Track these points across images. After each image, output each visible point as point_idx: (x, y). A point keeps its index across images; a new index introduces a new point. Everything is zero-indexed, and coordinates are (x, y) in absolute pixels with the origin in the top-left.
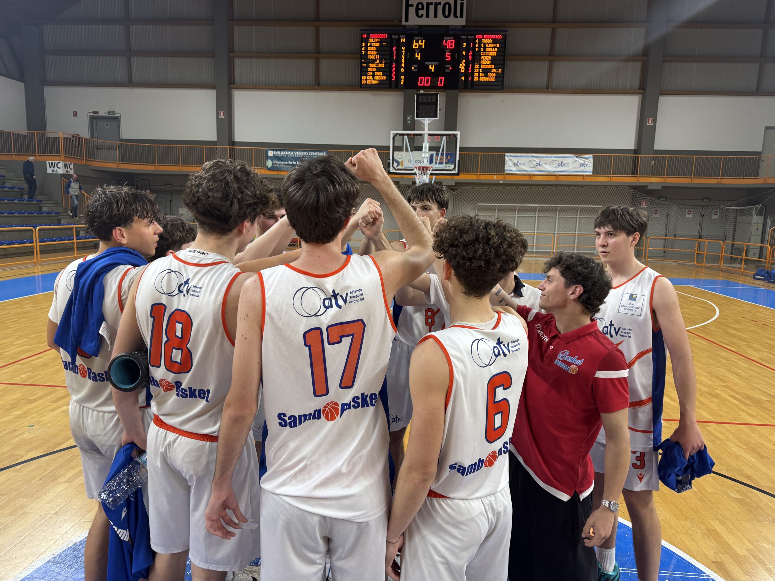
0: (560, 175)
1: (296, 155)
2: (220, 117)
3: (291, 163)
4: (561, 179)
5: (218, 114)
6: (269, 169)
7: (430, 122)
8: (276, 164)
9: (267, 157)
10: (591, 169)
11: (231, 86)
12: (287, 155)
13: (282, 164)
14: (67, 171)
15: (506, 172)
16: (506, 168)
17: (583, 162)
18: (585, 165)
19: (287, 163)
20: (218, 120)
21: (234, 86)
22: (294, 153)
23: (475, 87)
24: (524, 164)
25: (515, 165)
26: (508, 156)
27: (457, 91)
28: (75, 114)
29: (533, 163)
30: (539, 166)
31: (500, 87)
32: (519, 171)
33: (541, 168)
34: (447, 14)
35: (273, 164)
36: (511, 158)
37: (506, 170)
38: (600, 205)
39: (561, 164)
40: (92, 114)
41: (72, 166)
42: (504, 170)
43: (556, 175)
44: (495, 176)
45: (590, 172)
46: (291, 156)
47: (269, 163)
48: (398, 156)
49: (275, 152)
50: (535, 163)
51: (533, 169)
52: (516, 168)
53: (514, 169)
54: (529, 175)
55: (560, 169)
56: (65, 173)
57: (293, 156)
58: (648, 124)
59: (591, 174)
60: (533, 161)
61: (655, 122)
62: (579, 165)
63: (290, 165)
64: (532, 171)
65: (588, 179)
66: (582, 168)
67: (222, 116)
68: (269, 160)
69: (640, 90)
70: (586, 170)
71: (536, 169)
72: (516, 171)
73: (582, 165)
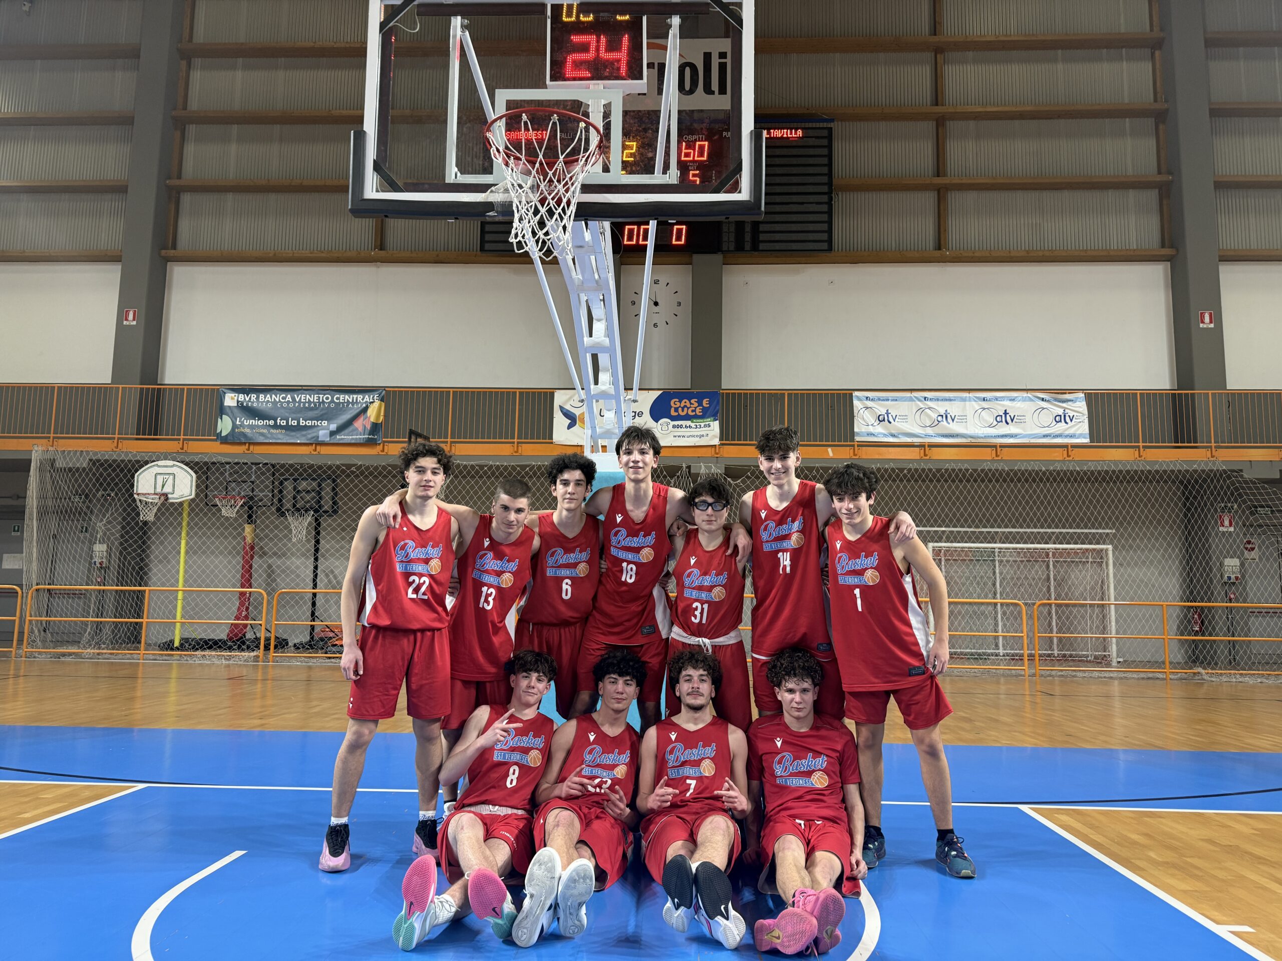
0: (1003, 446)
1: (300, 401)
2: (125, 323)
3: (284, 423)
4: (1006, 454)
5: (122, 315)
6: (225, 440)
8: (242, 425)
9: (221, 410)
10: (1084, 428)
11: (163, 252)
12: (275, 403)
13: (258, 426)
15: (857, 439)
16: (856, 430)
19: (272, 423)
20: (121, 329)
21: (171, 253)
22: (294, 399)
24: (905, 418)
25: (880, 420)
26: (859, 399)
27: (719, 257)
29: (929, 417)
31: (825, 246)
32: (893, 436)
33: (955, 427)
34: (687, 87)
35: (234, 426)
36: (869, 404)
37: (858, 434)
42: (853, 434)
43: (993, 446)
44: (830, 450)
45: (1081, 436)
46: (285, 405)
47: (225, 425)
48: (572, 402)
49: (241, 397)
50: (934, 416)
51: (929, 431)
52: (885, 428)
53: (879, 429)
54: (921, 446)
55: (1004, 429)
57: (291, 405)
58: (1201, 325)
59: (1087, 440)
61: (1217, 318)
62: (1052, 418)
63: (281, 427)
64: (927, 436)
65: (1077, 455)
66: (1061, 427)
67: (131, 321)
68: (224, 416)
69: (1163, 246)
70: (1071, 431)
71: (937, 430)
72: (885, 435)
73: (1059, 419)
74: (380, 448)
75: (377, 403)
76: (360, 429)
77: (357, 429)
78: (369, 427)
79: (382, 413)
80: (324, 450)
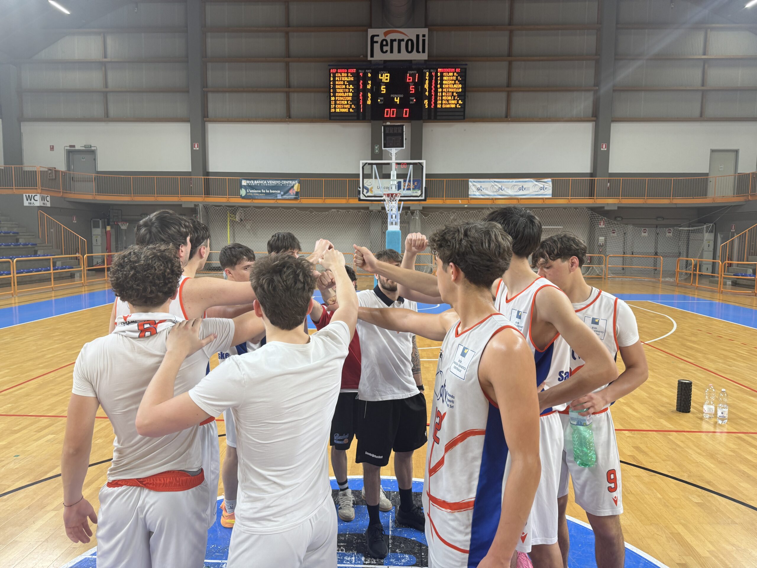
1: (269, 183)
2: (194, 149)
3: (264, 191)
4: (522, 202)
5: (192, 146)
6: (243, 198)
7: (397, 151)
8: (249, 192)
9: (241, 187)
10: (550, 192)
11: (205, 119)
12: (260, 184)
13: (255, 193)
14: (44, 204)
15: (470, 197)
16: (469, 193)
17: (542, 186)
18: (545, 189)
19: (260, 191)
20: (193, 152)
21: (207, 119)
22: (267, 182)
23: (438, 118)
24: (487, 189)
25: (478, 189)
26: (471, 182)
27: (421, 121)
28: (52, 148)
29: (495, 188)
30: (501, 191)
31: (462, 117)
32: (482, 195)
33: (503, 193)
34: (410, 50)
35: (247, 193)
36: (475, 184)
37: (470, 195)
38: (561, 226)
39: (522, 189)
40: (68, 148)
41: (48, 199)
42: (468, 195)
43: (518, 199)
44: (460, 201)
45: (549, 195)
46: (264, 185)
47: (243, 192)
48: (367, 183)
49: (248, 182)
50: (497, 188)
51: (495, 194)
52: (480, 192)
53: (477, 193)
54: (492, 199)
55: (521, 192)
56: (42, 205)
57: (266, 185)
58: (602, 149)
59: (550, 196)
60: (495, 186)
61: (608, 147)
62: (539, 188)
63: (263, 193)
64: (494, 195)
65: (547, 202)
66: (542, 192)
67: (196, 148)
68: (242, 189)
69: (592, 117)
70: (545, 193)
71: (498, 193)
72: (479, 195)
73: (541, 189)
74: (299, 201)
75: (297, 184)
76: (292, 194)
77: (290, 194)
78: (295, 193)
79: (299, 188)
80: (279, 202)
